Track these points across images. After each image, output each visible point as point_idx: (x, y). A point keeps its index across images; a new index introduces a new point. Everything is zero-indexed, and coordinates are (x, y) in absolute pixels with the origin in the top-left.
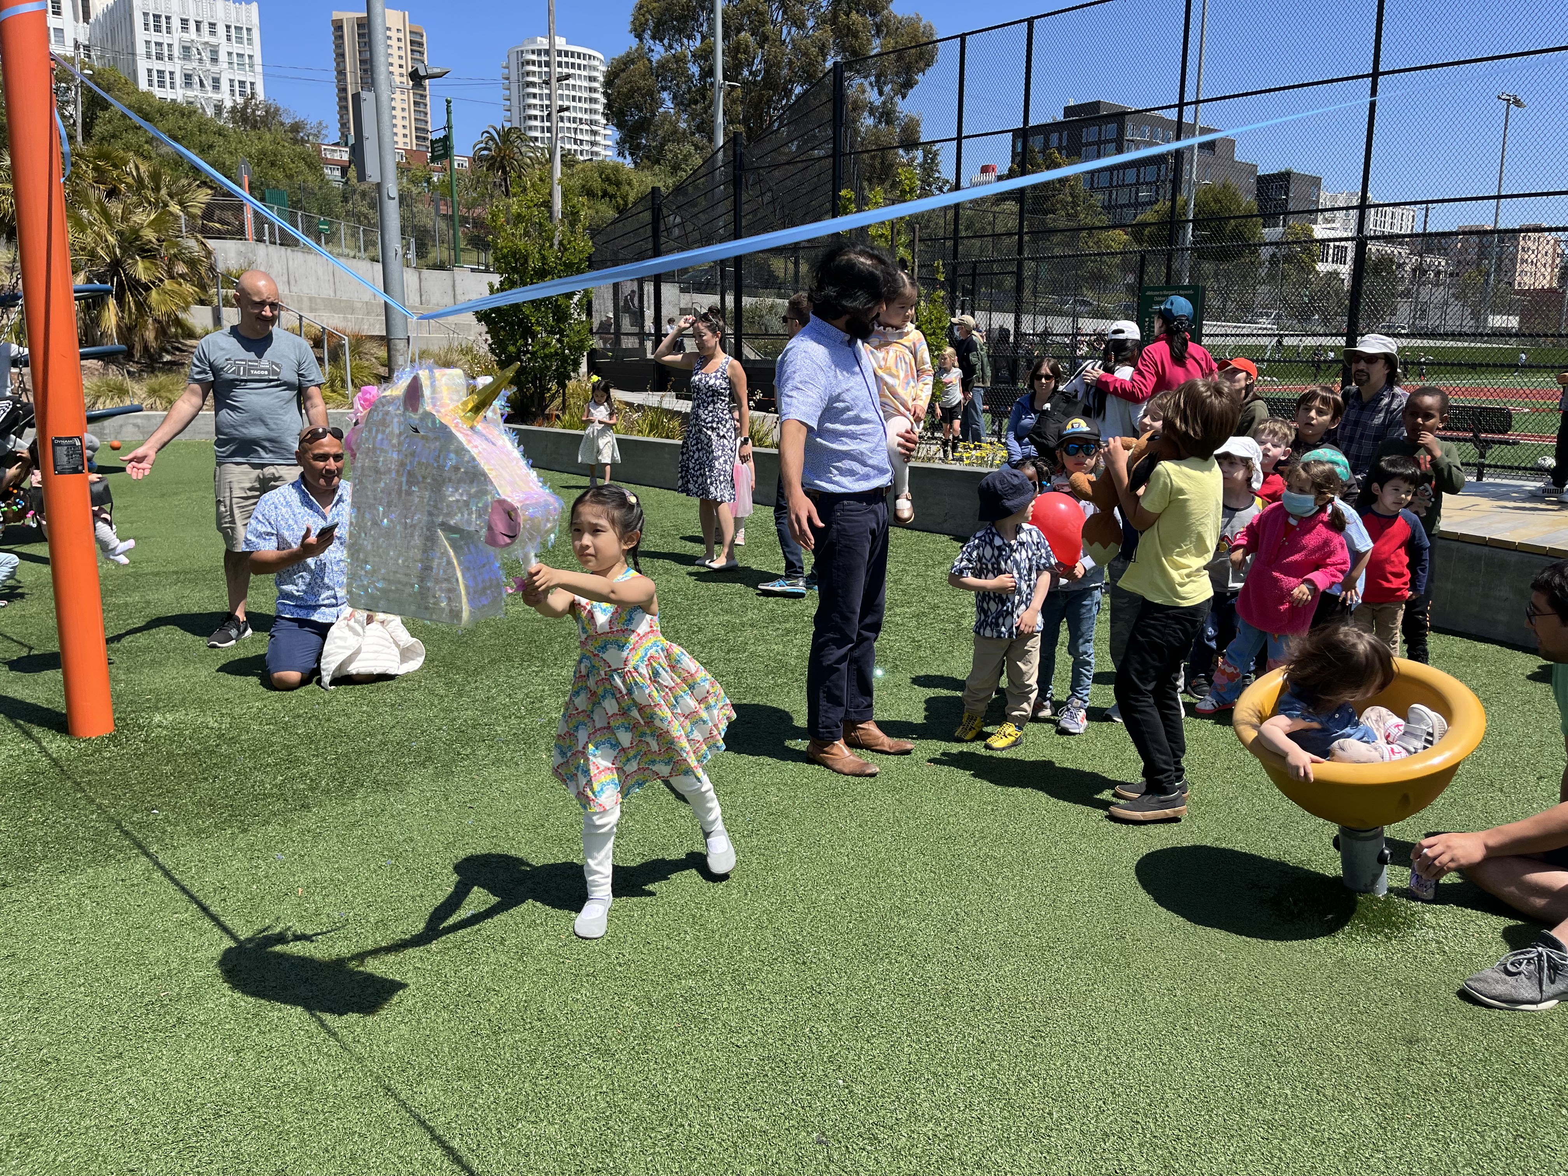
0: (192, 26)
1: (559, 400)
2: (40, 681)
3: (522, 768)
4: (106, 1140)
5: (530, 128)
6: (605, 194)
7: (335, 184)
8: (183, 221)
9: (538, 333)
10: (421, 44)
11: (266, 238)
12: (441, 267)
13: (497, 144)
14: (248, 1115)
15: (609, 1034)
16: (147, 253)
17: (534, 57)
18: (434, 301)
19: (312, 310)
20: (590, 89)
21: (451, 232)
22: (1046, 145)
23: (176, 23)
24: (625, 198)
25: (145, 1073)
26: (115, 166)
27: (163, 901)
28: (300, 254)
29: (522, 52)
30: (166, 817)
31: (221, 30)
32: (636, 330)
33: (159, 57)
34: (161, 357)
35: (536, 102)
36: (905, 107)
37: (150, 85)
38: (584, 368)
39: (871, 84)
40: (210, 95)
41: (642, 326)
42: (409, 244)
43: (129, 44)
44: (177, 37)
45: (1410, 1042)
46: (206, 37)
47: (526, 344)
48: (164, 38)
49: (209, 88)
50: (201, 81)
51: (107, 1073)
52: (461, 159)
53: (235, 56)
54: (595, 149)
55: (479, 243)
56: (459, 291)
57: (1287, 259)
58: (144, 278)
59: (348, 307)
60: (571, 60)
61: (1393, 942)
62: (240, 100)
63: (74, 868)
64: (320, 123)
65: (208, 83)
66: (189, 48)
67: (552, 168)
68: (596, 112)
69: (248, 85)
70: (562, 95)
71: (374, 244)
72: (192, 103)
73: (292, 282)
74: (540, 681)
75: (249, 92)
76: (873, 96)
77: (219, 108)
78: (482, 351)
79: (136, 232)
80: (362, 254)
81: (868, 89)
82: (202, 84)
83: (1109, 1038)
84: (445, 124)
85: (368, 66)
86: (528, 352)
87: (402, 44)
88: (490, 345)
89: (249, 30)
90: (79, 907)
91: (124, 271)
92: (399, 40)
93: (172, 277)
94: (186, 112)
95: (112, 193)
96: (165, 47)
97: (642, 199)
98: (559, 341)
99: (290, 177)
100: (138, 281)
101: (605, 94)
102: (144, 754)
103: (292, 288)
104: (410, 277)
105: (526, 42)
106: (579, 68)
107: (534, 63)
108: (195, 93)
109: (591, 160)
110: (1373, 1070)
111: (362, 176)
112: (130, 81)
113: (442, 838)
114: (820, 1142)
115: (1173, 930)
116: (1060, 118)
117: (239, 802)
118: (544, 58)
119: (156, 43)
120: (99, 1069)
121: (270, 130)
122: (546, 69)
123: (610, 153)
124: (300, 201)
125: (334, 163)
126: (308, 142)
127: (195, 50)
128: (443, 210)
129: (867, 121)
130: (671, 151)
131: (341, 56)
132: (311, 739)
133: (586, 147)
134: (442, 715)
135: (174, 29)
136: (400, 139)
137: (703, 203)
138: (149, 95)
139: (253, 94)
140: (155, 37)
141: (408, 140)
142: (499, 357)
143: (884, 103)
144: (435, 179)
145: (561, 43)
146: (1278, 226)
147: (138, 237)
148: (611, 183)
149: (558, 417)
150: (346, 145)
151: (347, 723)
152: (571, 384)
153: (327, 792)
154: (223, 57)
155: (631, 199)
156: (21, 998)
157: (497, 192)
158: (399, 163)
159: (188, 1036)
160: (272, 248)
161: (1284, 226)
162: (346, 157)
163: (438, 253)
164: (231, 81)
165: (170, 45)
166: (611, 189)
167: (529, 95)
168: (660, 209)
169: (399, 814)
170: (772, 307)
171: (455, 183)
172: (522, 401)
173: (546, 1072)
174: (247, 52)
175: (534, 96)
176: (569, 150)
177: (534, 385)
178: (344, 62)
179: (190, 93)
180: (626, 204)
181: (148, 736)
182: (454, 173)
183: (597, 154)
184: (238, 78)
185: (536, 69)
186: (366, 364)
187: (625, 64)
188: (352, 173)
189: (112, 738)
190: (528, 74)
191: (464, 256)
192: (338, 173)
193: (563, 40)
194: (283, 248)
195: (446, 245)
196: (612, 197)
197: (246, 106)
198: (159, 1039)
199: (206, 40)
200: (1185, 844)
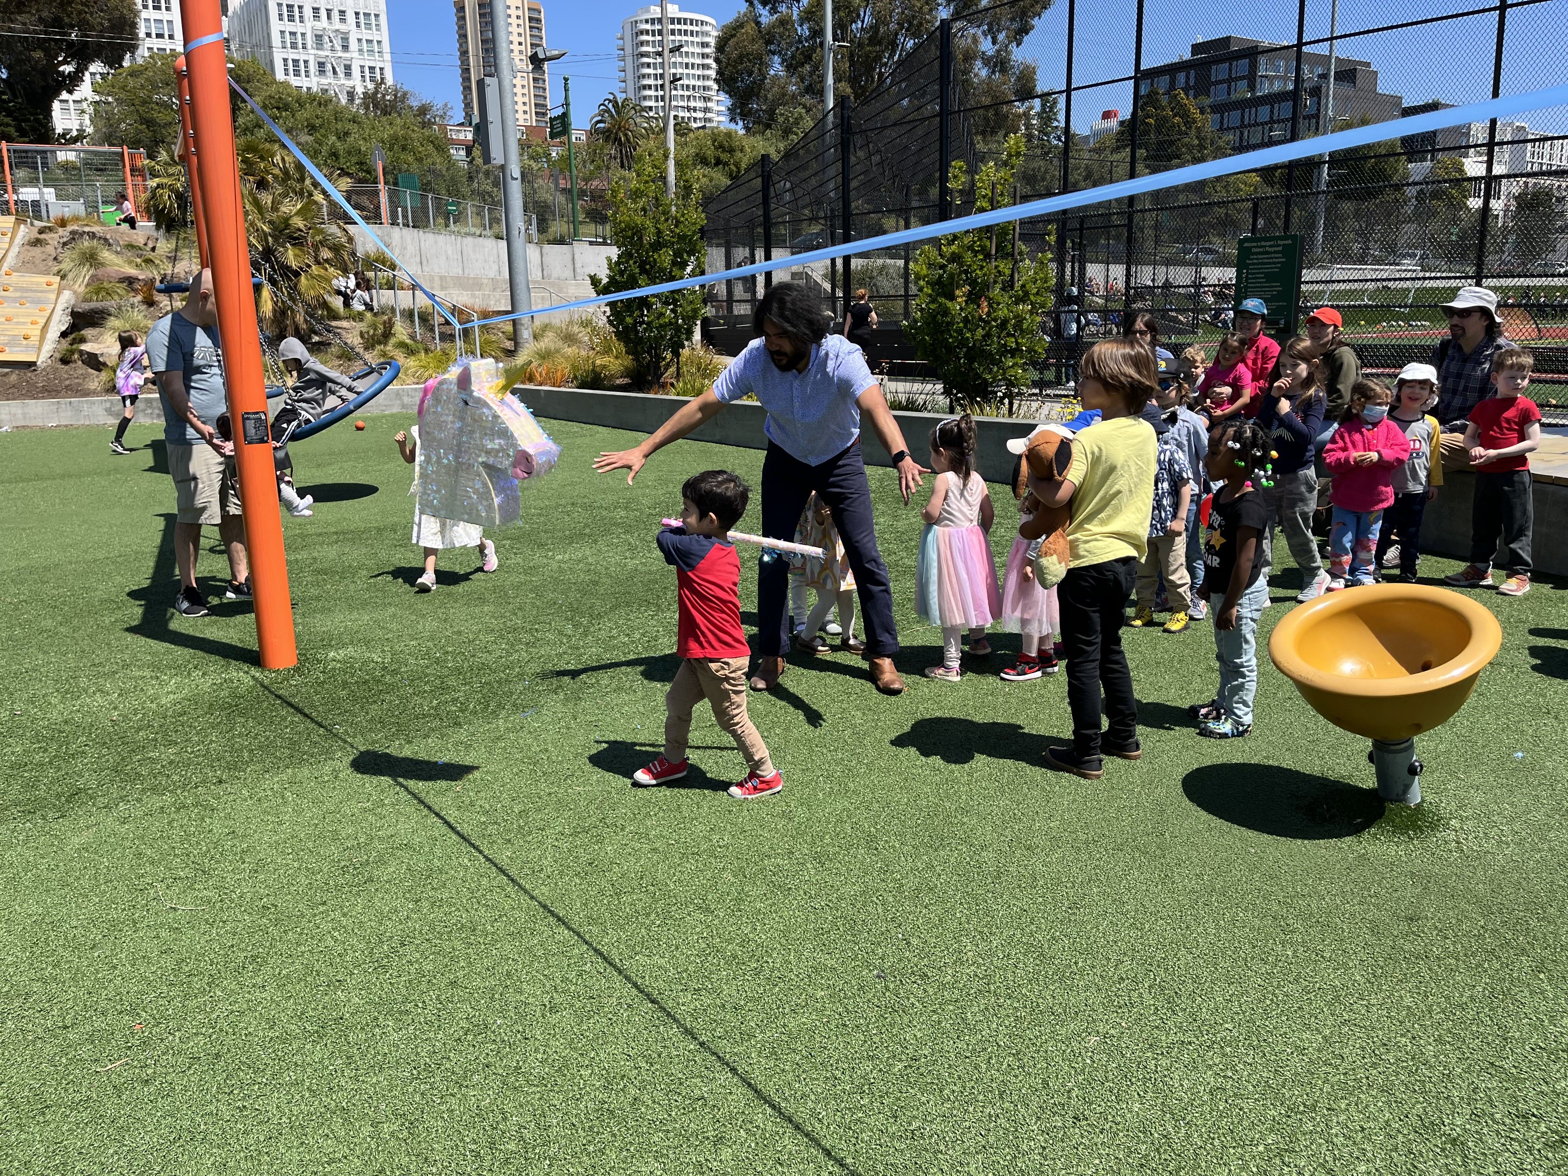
0: (323, 14)
1: (673, 369)
2: (231, 624)
3: (640, 694)
4: (318, 961)
5: (645, 98)
6: (718, 162)
7: (461, 164)
8: (325, 209)
9: (653, 304)
10: (538, 21)
11: (400, 221)
12: (561, 241)
13: (612, 116)
14: (426, 945)
15: (710, 897)
16: (297, 241)
17: (648, 27)
18: (555, 275)
19: (443, 288)
20: (703, 55)
21: (570, 205)
22: (1172, 86)
23: (308, 13)
24: (737, 165)
25: (344, 915)
26: (262, 158)
27: (349, 794)
28: (431, 235)
29: (636, 22)
30: (346, 731)
31: (350, 17)
32: (748, 296)
33: (294, 46)
34: (310, 338)
35: (651, 71)
36: (1019, 55)
37: (287, 74)
38: (697, 336)
39: (984, 33)
40: (343, 81)
41: (754, 293)
42: (530, 220)
43: (265, 35)
44: (309, 26)
45: (1412, 920)
46: (337, 25)
47: (642, 315)
48: (297, 27)
49: (341, 75)
50: (334, 68)
51: (315, 915)
52: (579, 133)
53: (364, 42)
54: (709, 115)
55: (596, 217)
56: (578, 265)
57: (1435, 195)
58: (294, 265)
59: (474, 284)
60: (684, 27)
61: (1415, 842)
62: (371, 86)
63: (276, 768)
64: (446, 105)
65: (340, 70)
66: (321, 36)
67: (665, 137)
68: (708, 78)
69: (378, 71)
70: (676, 65)
71: (498, 221)
72: (327, 90)
73: (424, 262)
74: (655, 623)
75: (379, 77)
76: (986, 46)
77: (351, 95)
78: (601, 324)
79: (286, 220)
80: (488, 232)
81: (982, 38)
82: (335, 72)
83: (1137, 911)
84: (563, 101)
85: (490, 46)
86: (643, 322)
87: (521, 22)
88: (608, 317)
89: (377, 16)
90: (283, 797)
91: (276, 259)
92: (518, 17)
93: (318, 263)
94: (322, 100)
95: (262, 184)
96: (299, 36)
97: (754, 165)
98: (672, 311)
99: (420, 160)
100: (289, 268)
101: (717, 60)
102: (323, 682)
103: (425, 268)
104: (532, 253)
105: (640, 12)
106: (692, 35)
107: (647, 32)
108: (329, 81)
109: (704, 127)
110: (1373, 940)
111: (487, 157)
112: (268, 71)
113: (572, 749)
114: (879, 977)
115: (1210, 829)
116: (1187, 56)
117: (404, 719)
118: (657, 27)
119: (290, 33)
120: (308, 913)
121: (400, 115)
122: (660, 38)
123: (722, 119)
124: (429, 183)
125: (459, 143)
126: (434, 123)
127: (327, 38)
128: (562, 183)
129: (981, 71)
130: (782, 115)
131: (463, 36)
132: (459, 671)
133: (699, 115)
134: (569, 651)
135: (306, 18)
136: (520, 116)
137: (815, 166)
138: (286, 85)
139: (382, 79)
140: (289, 27)
141: (528, 116)
142: (617, 328)
143: (998, 51)
144: (554, 154)
145: (673, 10)
146: (1425, 160)
147: (287, 226)
148: (724, 151)
149: (672, 385)
150: (470, 125)
151: (489, 658)
152: (685, 352)
153: (474, 713)
154: (353, 45)
155: (743, 166)
156: (243, 863)
157: (613, 164)
158: (519, 140)
159: (377, 890)
160: (405, 230)
161: (1432, 160)
162: (470, 137)
163: (558, 227)
164: (362, 67)
165: (303, 34)
166: (724, 157)
167: (643, 65)
168: (769, 176)
169: (535, 731)
170: (884, 267)
171: (573, 156)
172: (639, 371)
173: (658, 922)
174: (376, 38)
175: (649, 65)
176: (683, 118)
177: (649, 353)
178: (467, 42)
179: (324, 81)
180: (739, 172)
181: (325, 668)
182: (572, 146)
183: (710, 120)
184: (368, 64)
185: (649, 38)
186: (494, 338)
187: (734, 29)
188: (477, 152)
189: (297, 670)
190: (642, 43)
191: (582, 229)
192: (463, 153)
193: (676, 7)
194: (416, 230)
195: (565, 219)
196: (726, 164)
197: (376, 92)
198: (354, 892)
199: (337, 27)
200: (1234, 761)
